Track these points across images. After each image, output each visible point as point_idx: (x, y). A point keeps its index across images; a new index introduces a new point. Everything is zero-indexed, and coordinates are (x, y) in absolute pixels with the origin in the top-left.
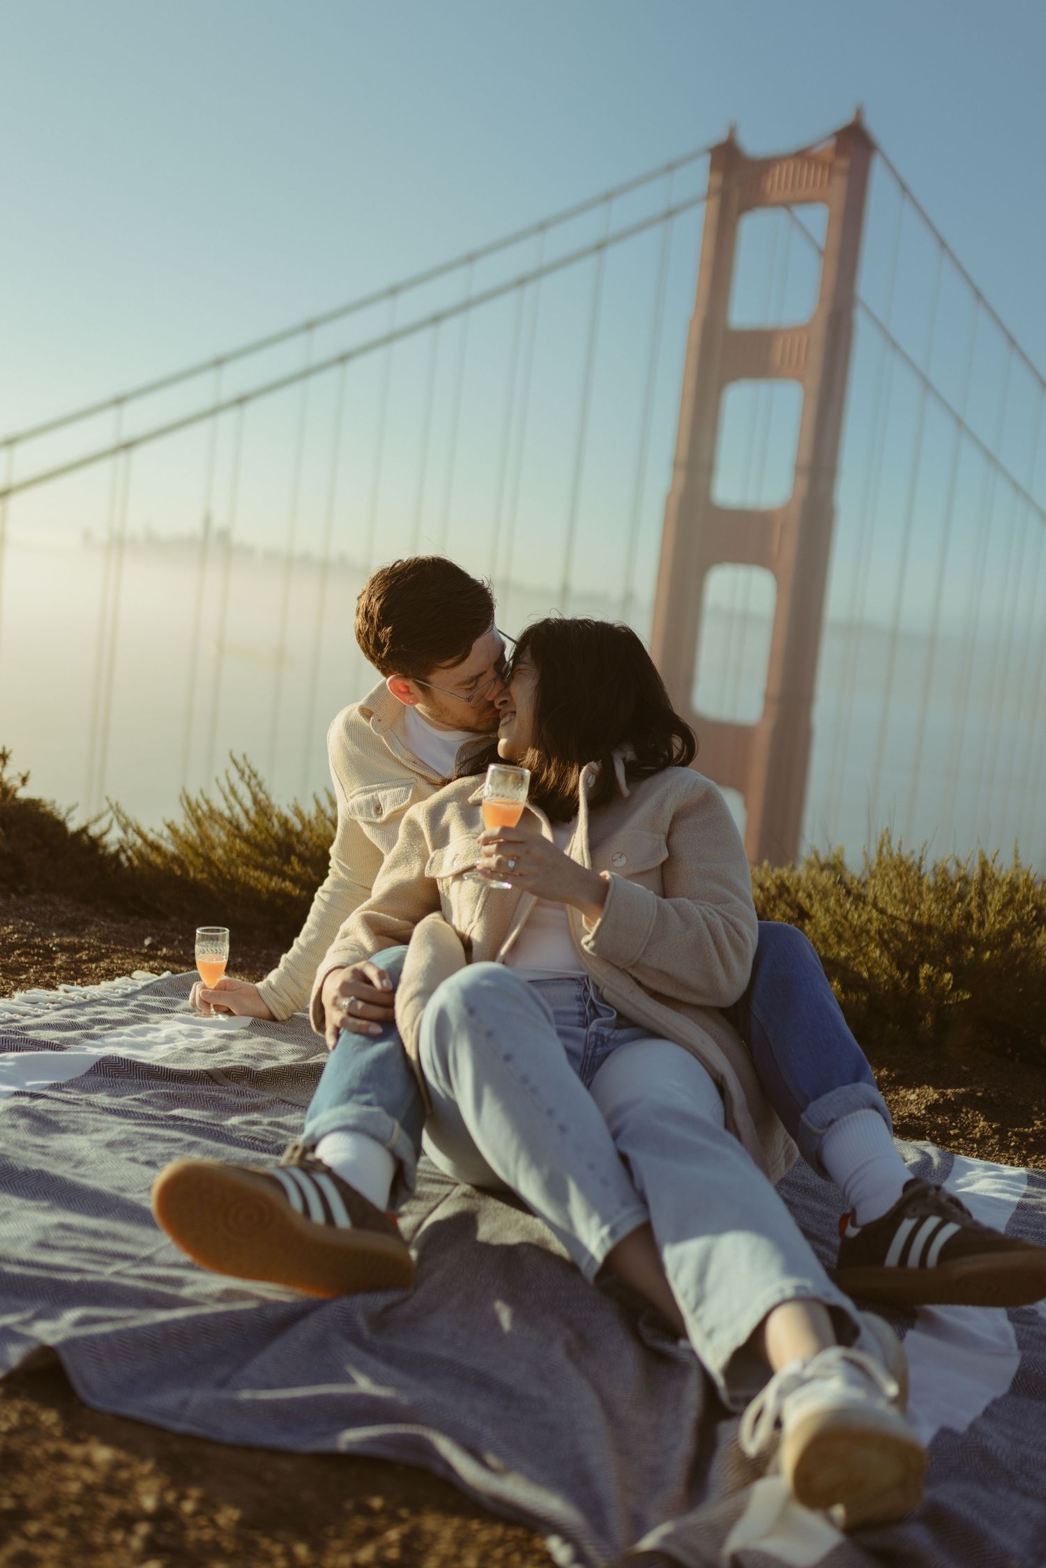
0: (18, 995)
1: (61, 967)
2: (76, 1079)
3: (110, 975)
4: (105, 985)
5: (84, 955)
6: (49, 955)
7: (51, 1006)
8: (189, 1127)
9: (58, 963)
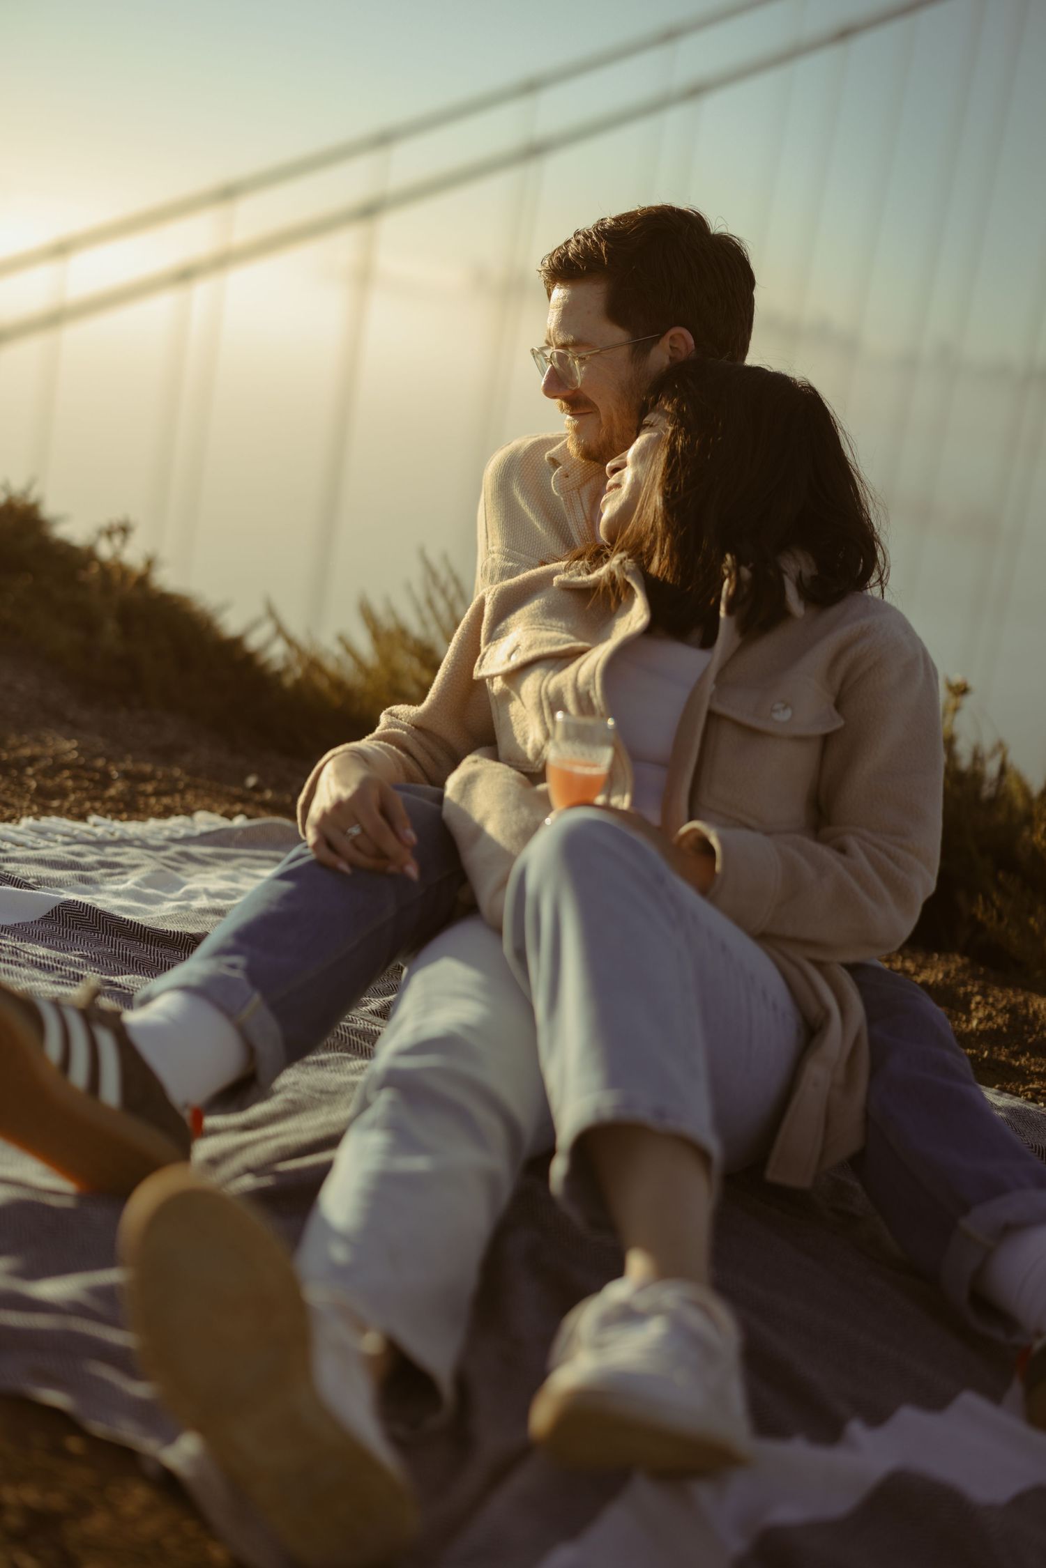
0: (27, 822)
1: (111, 799)
2: (23, 924)
3: (166, 813)
4: (153, 823)
5: (149, 788)
6: (106, 781)
7: (60, 838)
8: (119, 994)
9: (112, 792)
